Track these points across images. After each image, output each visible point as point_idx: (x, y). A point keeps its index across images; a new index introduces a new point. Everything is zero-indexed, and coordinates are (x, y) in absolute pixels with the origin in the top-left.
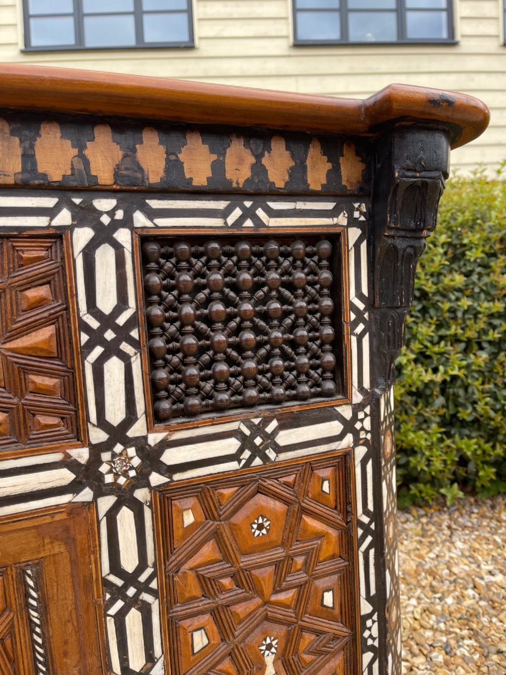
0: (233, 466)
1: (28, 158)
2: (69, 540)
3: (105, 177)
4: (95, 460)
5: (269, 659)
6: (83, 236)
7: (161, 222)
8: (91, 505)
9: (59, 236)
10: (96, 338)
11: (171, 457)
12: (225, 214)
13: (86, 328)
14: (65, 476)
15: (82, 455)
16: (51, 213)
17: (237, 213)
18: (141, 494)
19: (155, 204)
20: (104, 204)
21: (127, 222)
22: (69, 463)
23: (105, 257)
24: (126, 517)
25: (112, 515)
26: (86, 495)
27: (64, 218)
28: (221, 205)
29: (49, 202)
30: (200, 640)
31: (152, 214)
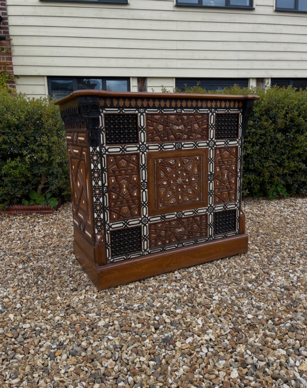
0: (223, 146)
1: (207, 105)
2: (206, 153)
3: (214, 106)
4: (209, 143)
5: (226, 175)
6: (210, 114)
7: (219, 112)
8: (208, 148)
9: (208, 114)
10: (211, 127)
11: (217, 143)
12: (225, 111)
13: (210, 125)
14: (206, 144)
15: (208, 142)
16: (208, 111)
17: (227, 111)
18: (213, 148)
19: (218, 110)
20: (213, 110)
21: (215, 112)
22: (206, 143)
23: (212, 116)
24: (212, 150)
25: (210, 150)
26: (208, 147)
27: (209, 112)
28: (225, 110)
29: (207, 110)
30: (218, 170)
31: (217, 111)
